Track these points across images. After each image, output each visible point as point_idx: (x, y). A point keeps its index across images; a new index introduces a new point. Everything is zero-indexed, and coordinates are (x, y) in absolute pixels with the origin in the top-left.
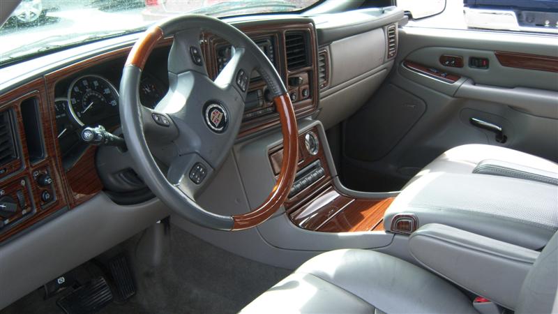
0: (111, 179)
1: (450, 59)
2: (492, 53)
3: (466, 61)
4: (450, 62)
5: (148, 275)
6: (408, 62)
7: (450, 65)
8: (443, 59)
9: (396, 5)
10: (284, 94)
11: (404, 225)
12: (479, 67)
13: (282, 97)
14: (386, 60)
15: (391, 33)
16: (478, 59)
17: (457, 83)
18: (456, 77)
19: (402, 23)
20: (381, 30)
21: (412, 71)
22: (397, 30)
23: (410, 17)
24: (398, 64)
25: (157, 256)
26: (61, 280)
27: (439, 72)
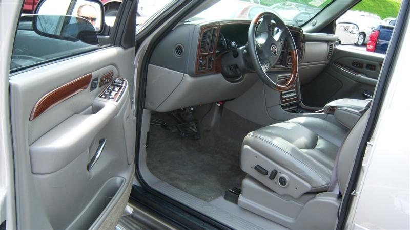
0: (225, 69)
1: (357, 64)
2: (377, 63)
3: (365, 65)
4: (357, 65)
5: (207, 131)
6: (336, 63)
7: (356, 67)
8: (354, 64)
9: (334, 34)
10: (295, 49)
11: (332, 110)
12: (371, 69)
13: (294, 51)
14: (327, 59)
15: (331, 47)
16: (371, 65)
17: (359, 75)
18: (359, 73)
19: (336, 44)
20: (327, 44)
21: (337, 66)
22: (334, 47)
23: (340, 43)
24: (331, 64)
25: (213, 123)
26: (192, 109)
27: (351, 69)
